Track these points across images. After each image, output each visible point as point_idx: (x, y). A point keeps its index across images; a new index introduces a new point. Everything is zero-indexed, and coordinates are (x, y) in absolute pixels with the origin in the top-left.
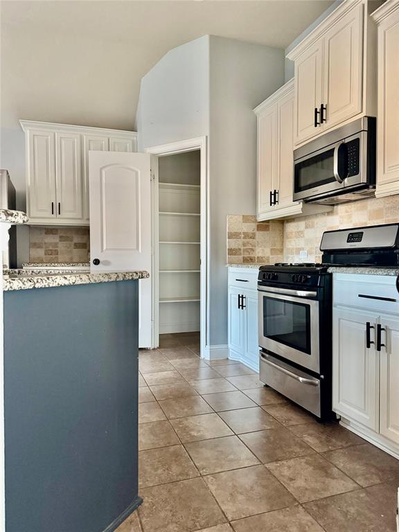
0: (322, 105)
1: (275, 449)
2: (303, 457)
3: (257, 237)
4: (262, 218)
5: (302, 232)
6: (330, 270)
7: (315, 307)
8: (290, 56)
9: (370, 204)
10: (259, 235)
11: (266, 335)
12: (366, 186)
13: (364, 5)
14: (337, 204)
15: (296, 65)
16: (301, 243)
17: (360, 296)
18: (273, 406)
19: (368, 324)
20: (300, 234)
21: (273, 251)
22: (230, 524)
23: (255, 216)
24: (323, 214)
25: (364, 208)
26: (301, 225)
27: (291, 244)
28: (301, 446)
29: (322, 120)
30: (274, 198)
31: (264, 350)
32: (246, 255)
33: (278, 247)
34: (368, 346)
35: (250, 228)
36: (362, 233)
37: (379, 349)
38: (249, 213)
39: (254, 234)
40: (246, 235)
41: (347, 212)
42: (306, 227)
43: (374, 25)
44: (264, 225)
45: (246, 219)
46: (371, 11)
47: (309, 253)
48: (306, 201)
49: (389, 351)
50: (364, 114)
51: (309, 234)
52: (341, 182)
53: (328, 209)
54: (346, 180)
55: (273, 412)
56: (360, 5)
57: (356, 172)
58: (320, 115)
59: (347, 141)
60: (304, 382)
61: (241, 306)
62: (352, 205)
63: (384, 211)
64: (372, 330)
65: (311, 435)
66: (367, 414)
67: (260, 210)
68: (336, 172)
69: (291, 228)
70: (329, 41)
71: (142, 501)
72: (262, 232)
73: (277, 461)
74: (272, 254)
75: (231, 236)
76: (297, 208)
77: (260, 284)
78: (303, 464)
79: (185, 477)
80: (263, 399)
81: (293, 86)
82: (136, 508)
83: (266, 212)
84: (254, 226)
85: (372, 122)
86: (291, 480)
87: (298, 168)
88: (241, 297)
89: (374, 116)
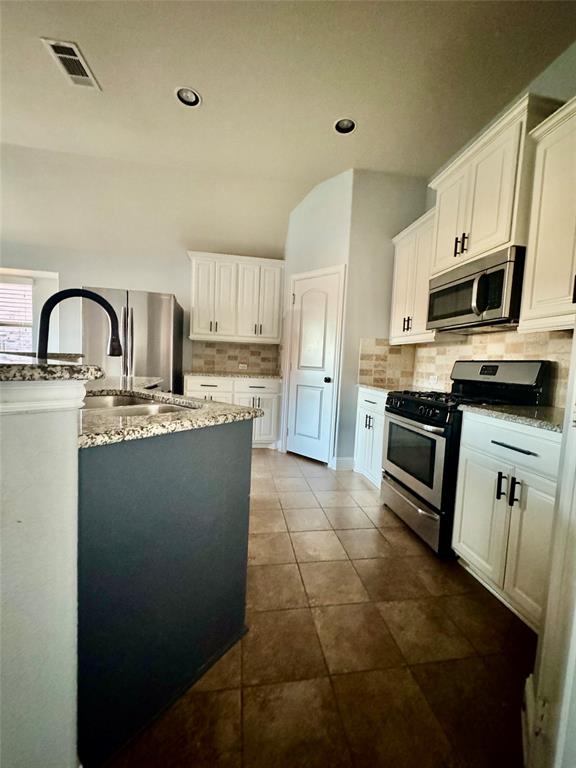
0: (464, 234)
1: (388, 585)
2: (416, 599)
3: (388, 358)
4: (394, 342)
5: (433, 358)
6: (461, 408)
7: (441, 443)
8: (432, 185)
9: (509, 337)
10: (391, 358)
11: (389, 458)
12: (507, 321)
13: (521, 123)
14: (472, 334)
15: (438, 193)
16: (431, 368)
17: (493, 442)
18: (389, 529)
19: (500, 474)
20: (431, 360)
21: (404, 374)
22: (330, 679)
23: (388, 340)
24: (456, 343)
25: (502, 340)
26: (433, 351)
27: (421, 368)
28: (416, 586)
29: (463, 249)
30: (407, 324)
31: (386, 472)
32: (377, 376)
33: (409, 369)
34: (499, 497)
35: (382, 350)
36: (497, 367)
37: (511, 504)
38: (383, 337)
39: (386, 357)
40: (378, 358)
41: (481, 342)
42: (438, 354)
43: (532, 145)
44: (396, 349)
45: (379, 342)
46: (529, 129)
47: (439, 379)
48: (440, 330)
49: (523, 507)
50: (512, 243)
51: (440, 360)
52: (479, 315)
53: (462, 338)
54: (485, 313)
55: (389, 536)
56: (518, 122)
57: (498, 304)
58: (461, 244)
59: (489, 272)
60: (423, 515)
61: (368, 425)
62: (488, 336)
63: (525, 346)
64: (503, 480)
65: (427, 571)
66: (491, 564)
67: (392, 334)
68: (474, 304)
69: (422, 352)
70: (477, 166)
71: (248, 630)
72: (394, 355)
73: (388, 600)
74: (402, 376)
75: (363, 357)
76: (431, 336)
77: (387, 409)
78: (415, 609)
79: (293, 606)
80: (381, 519)
81: (434, 215)
82: (240, 638)
83: (398, 337)
84: (387, 348)
85: (520, 253)
86: (402, 629)
87: (433, 297)
88: (368, 418)
89: (523, 245)
